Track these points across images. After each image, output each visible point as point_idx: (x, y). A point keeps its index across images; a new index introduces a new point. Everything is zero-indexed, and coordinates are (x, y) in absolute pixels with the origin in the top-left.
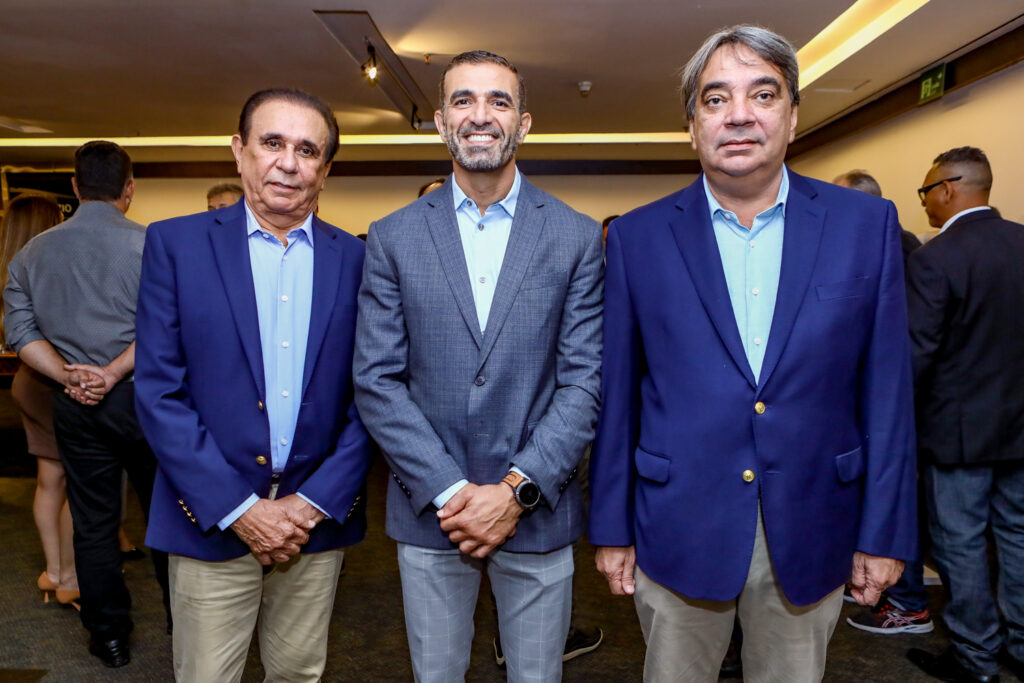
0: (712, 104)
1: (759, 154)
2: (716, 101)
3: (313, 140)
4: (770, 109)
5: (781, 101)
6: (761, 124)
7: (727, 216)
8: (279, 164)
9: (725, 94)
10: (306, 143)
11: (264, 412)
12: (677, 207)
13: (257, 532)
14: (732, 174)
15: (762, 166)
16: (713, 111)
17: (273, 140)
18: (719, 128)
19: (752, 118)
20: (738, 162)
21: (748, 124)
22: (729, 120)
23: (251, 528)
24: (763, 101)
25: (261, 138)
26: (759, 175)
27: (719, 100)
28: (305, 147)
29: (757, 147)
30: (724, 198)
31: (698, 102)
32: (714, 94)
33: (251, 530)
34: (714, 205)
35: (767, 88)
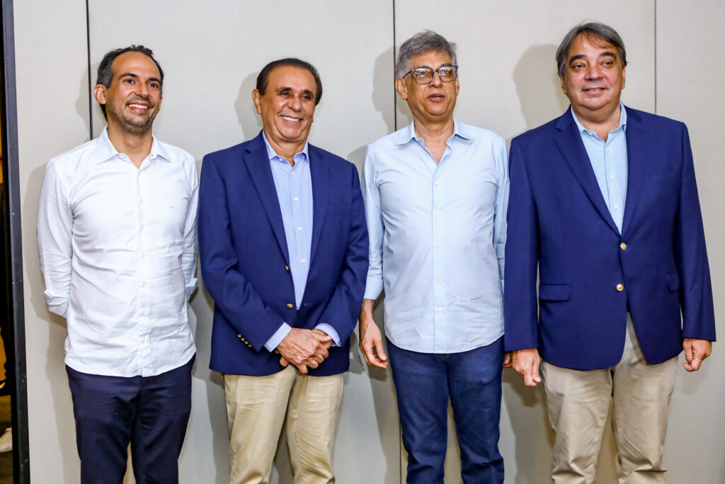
0: (577, 67)
1: (607, 96)
2: (579, 66)
3: (310, 89)
4: (611, 70)
5: (617, 65)
6: (606, 78)
7: (590, 134)
8: (290, 106)
9: (584, 62)
10: (307, 92)
11: (289, 272)
12: (557, 129)
13: (297, 348)
14: (591, 109)
15: (608, 102)
16: (577, 71)
17: (285, 92)
18: (581, 81)
19: (602, 76)
20: (595, 102)
21: (599, 79)
22: (588, 77)
23: (292, 345)
24: (607, 65)
25: (277, 90)
26: (607, 108)
27: (581, 66)
28: (305, 95)
29: (606, 91)
30: (587, 123)
31: (567, 65)
32: (578, 62)
33: (292, 347)
34: (581, 128)
35: (608, 58)
